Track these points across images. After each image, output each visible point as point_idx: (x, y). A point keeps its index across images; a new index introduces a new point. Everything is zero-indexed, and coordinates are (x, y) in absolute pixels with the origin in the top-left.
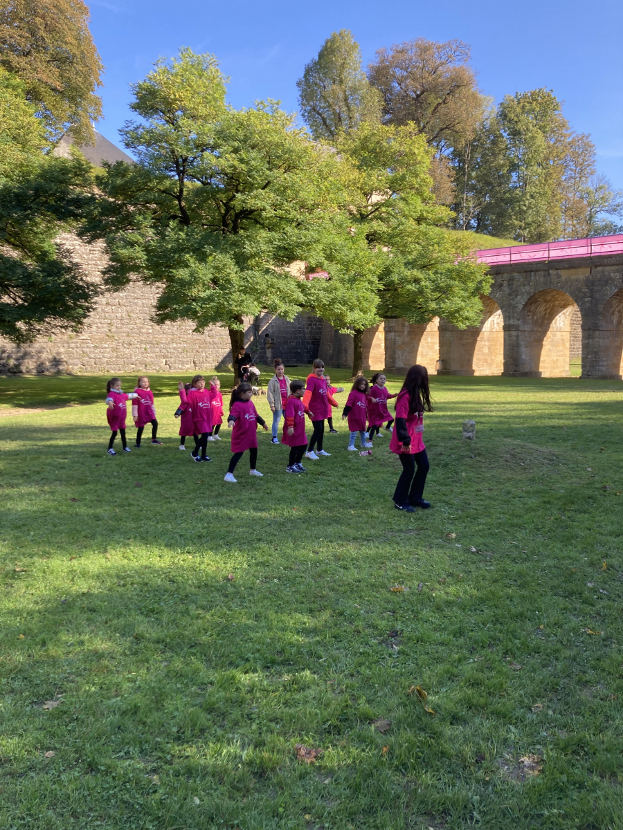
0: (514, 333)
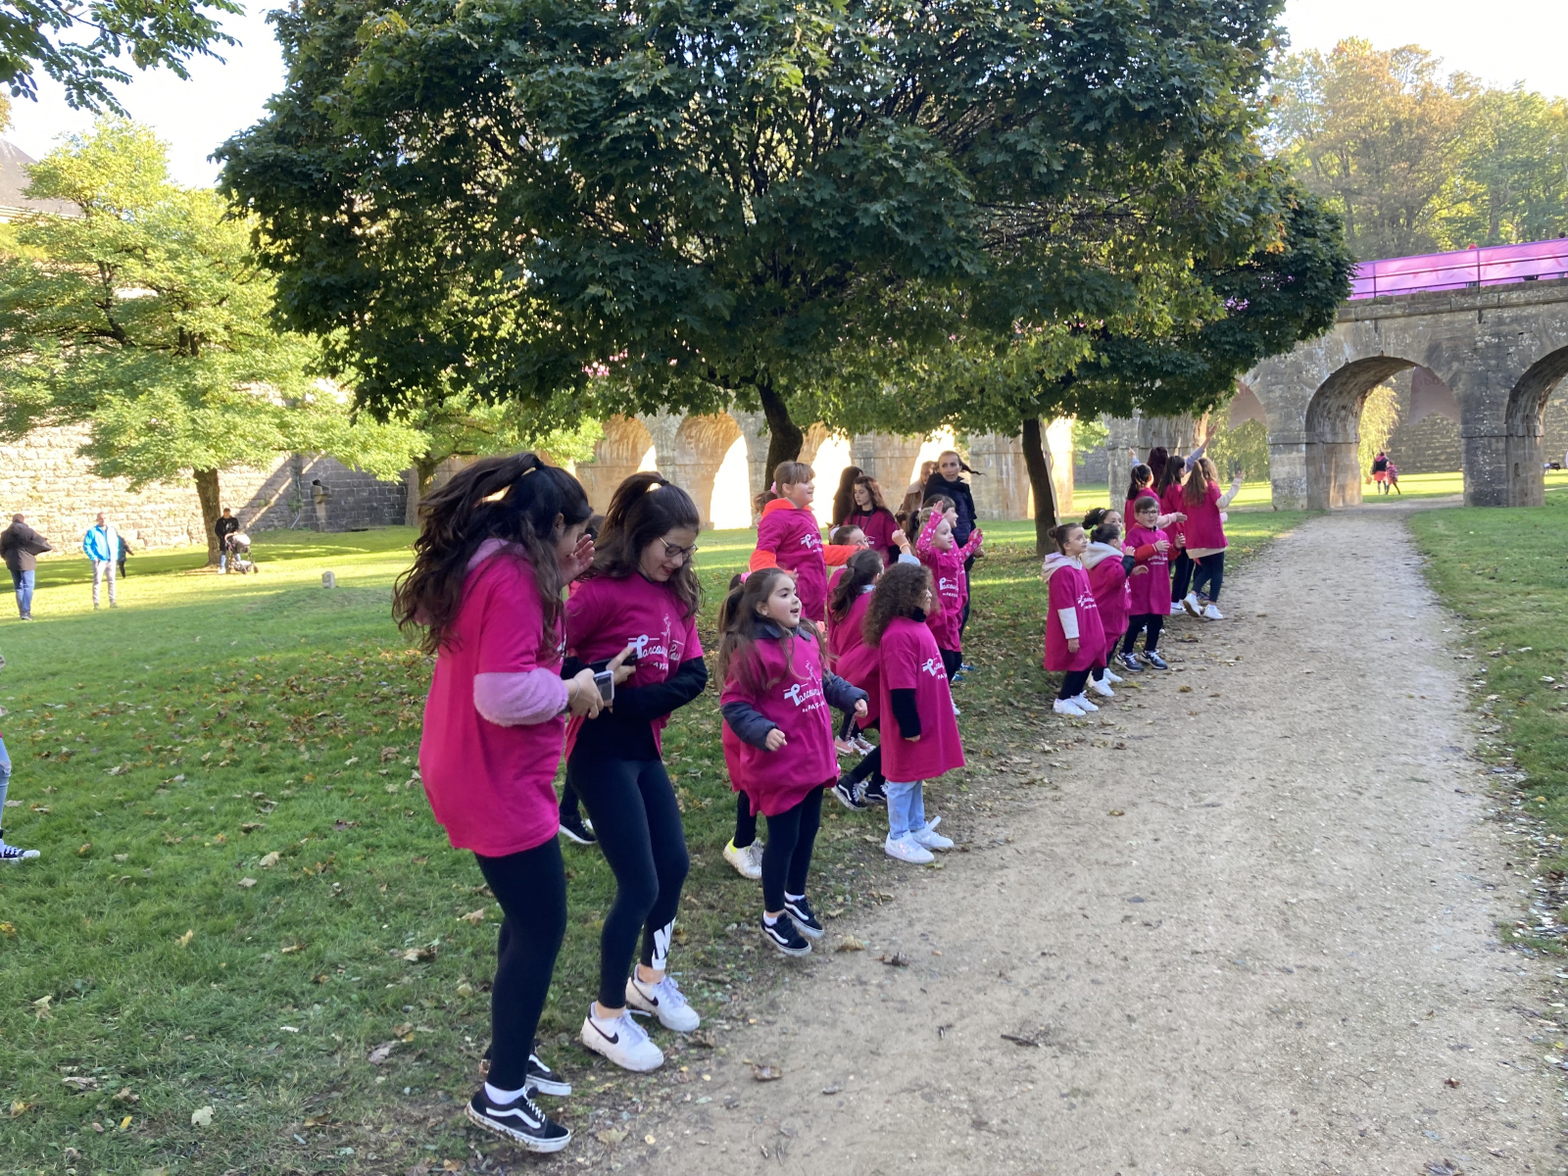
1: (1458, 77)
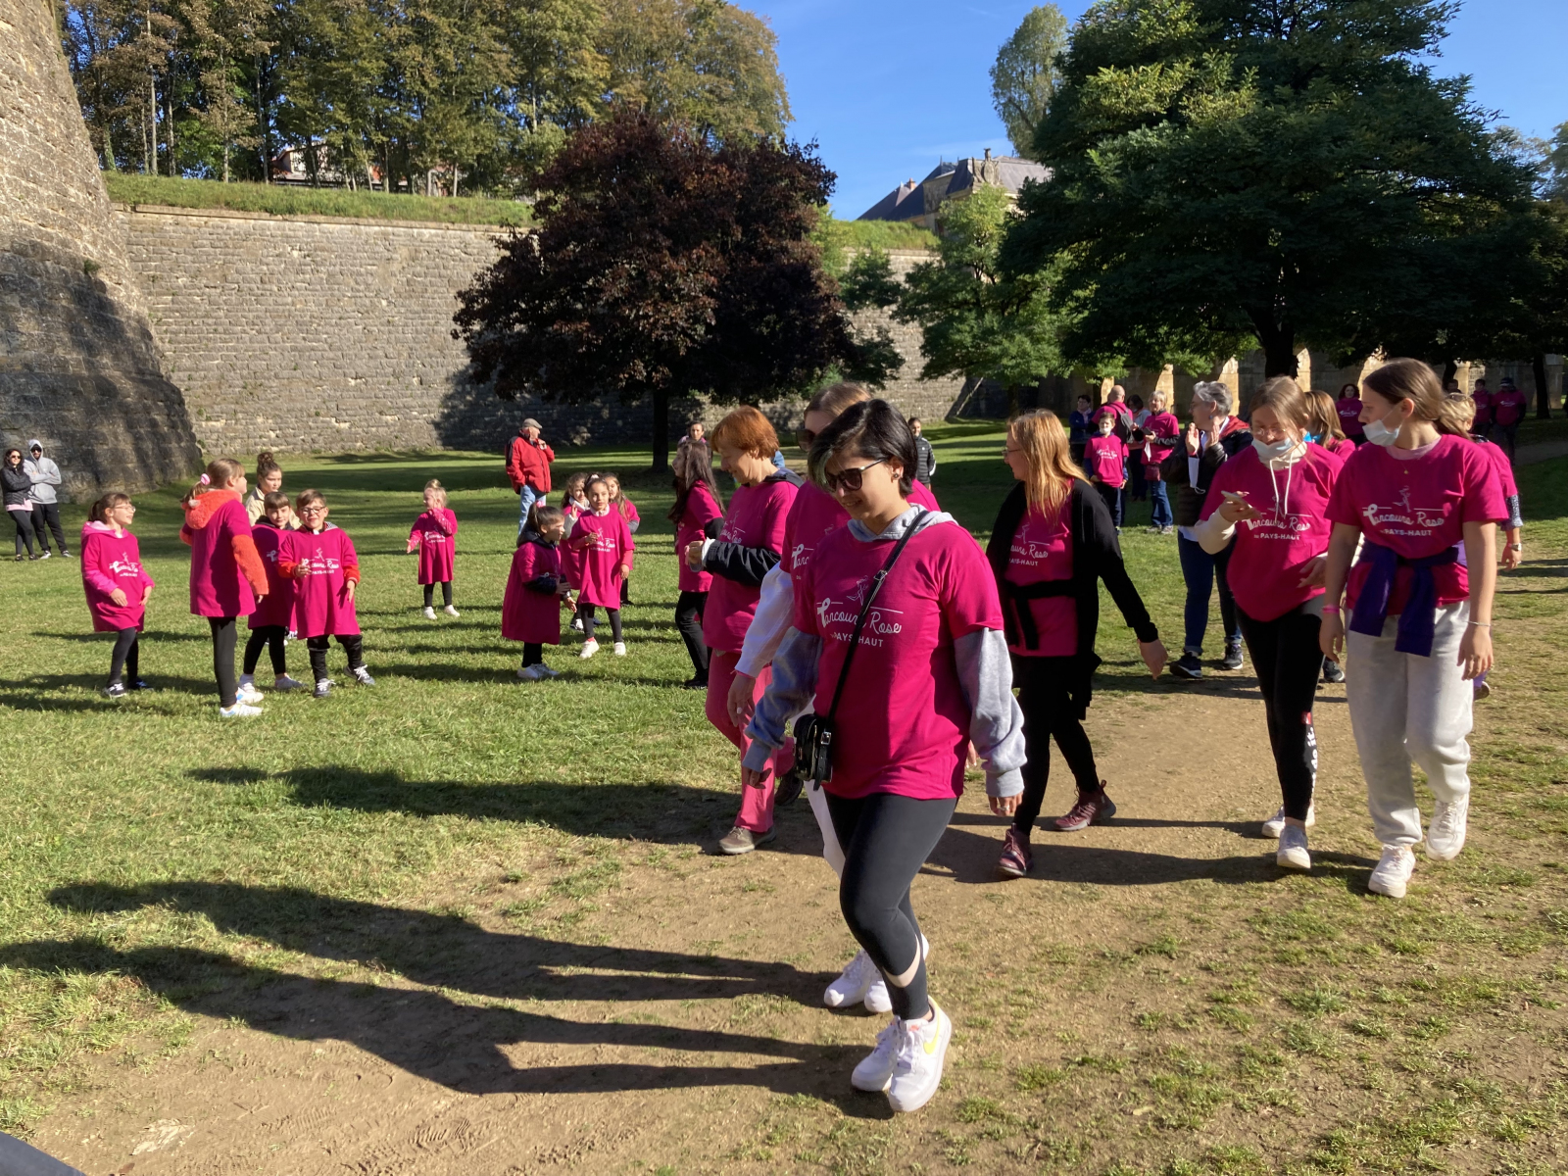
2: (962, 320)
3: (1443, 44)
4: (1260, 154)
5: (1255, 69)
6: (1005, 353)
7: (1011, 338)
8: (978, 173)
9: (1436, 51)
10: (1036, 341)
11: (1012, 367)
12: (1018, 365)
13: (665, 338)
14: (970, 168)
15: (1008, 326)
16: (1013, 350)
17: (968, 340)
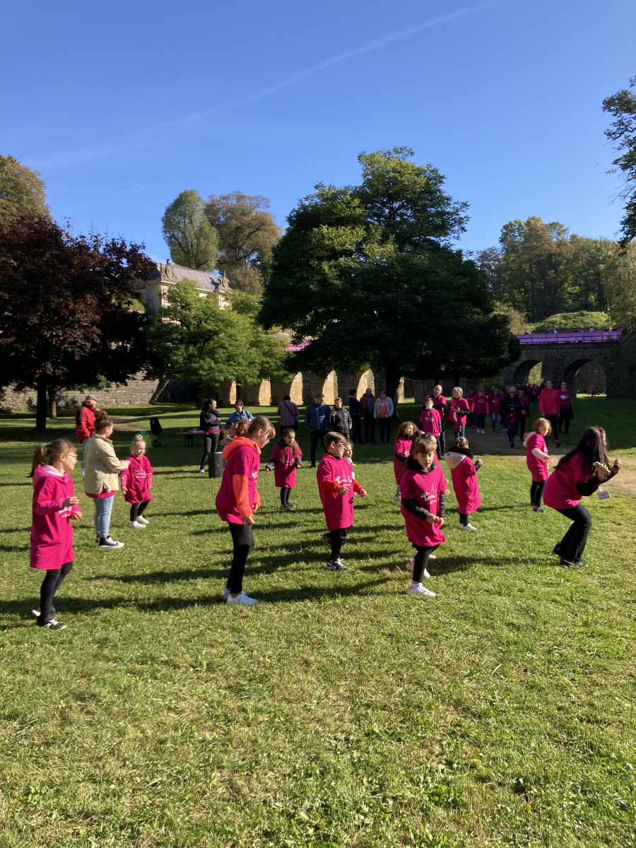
0: (308, 384)
1: (573, 237)
2: (177, 349)
3: (462, 235)
4: (403, 276)
5: (394, 236)
6: (201, 367)
7: (204, 359)
8: (163, 271)
9: (458, 237)
10: (216, 362)
11: (206, 375)
12: (208, 374)
13: (70, 349)
14: (159, 268)
15: (202, 354)
16: (206, 366)
17: (181, 360)
